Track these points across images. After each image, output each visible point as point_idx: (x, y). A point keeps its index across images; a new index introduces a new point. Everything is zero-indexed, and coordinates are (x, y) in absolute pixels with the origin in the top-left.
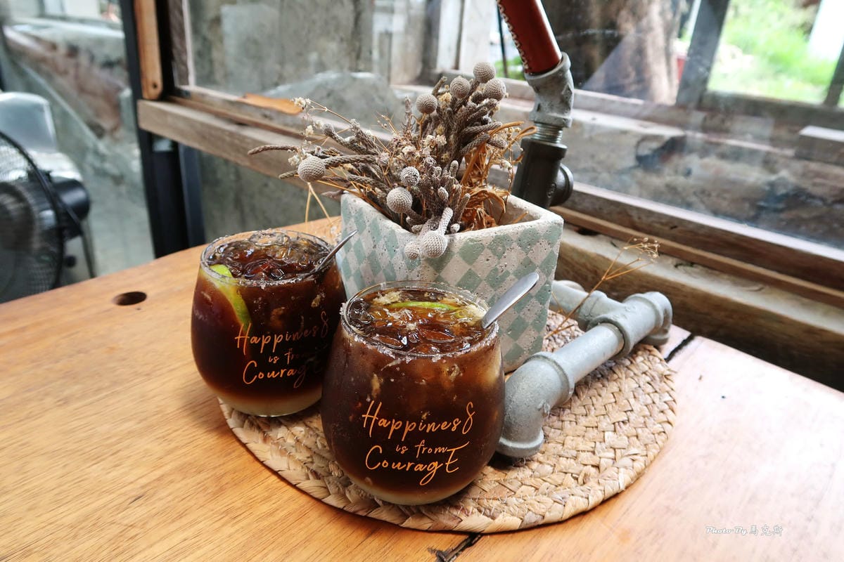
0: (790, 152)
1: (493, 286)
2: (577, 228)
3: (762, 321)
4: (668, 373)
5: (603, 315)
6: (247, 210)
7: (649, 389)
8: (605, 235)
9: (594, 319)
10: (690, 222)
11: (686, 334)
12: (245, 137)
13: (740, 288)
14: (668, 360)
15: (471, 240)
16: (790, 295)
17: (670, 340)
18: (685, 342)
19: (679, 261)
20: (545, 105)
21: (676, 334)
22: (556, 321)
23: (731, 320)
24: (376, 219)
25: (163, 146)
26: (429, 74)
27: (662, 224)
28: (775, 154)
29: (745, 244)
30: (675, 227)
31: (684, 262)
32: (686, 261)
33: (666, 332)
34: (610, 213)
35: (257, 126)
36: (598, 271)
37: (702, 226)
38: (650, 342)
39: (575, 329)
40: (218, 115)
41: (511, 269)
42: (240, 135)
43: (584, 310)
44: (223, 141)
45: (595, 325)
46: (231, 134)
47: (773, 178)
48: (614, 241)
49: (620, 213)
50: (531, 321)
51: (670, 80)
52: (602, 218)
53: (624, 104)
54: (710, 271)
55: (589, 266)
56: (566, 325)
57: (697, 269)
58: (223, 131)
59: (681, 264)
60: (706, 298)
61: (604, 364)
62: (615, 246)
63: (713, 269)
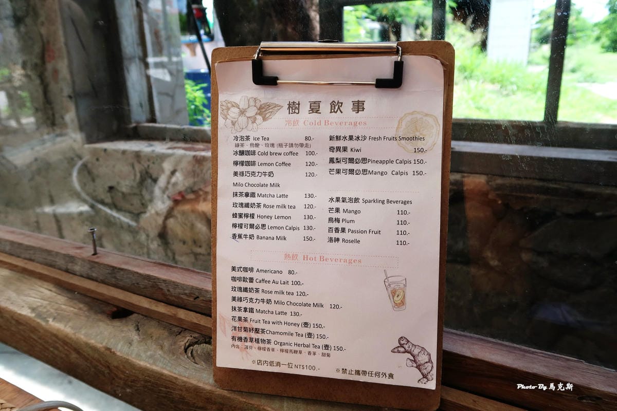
26: (124, 128)
30: (198, 297)
34: (145, 287)
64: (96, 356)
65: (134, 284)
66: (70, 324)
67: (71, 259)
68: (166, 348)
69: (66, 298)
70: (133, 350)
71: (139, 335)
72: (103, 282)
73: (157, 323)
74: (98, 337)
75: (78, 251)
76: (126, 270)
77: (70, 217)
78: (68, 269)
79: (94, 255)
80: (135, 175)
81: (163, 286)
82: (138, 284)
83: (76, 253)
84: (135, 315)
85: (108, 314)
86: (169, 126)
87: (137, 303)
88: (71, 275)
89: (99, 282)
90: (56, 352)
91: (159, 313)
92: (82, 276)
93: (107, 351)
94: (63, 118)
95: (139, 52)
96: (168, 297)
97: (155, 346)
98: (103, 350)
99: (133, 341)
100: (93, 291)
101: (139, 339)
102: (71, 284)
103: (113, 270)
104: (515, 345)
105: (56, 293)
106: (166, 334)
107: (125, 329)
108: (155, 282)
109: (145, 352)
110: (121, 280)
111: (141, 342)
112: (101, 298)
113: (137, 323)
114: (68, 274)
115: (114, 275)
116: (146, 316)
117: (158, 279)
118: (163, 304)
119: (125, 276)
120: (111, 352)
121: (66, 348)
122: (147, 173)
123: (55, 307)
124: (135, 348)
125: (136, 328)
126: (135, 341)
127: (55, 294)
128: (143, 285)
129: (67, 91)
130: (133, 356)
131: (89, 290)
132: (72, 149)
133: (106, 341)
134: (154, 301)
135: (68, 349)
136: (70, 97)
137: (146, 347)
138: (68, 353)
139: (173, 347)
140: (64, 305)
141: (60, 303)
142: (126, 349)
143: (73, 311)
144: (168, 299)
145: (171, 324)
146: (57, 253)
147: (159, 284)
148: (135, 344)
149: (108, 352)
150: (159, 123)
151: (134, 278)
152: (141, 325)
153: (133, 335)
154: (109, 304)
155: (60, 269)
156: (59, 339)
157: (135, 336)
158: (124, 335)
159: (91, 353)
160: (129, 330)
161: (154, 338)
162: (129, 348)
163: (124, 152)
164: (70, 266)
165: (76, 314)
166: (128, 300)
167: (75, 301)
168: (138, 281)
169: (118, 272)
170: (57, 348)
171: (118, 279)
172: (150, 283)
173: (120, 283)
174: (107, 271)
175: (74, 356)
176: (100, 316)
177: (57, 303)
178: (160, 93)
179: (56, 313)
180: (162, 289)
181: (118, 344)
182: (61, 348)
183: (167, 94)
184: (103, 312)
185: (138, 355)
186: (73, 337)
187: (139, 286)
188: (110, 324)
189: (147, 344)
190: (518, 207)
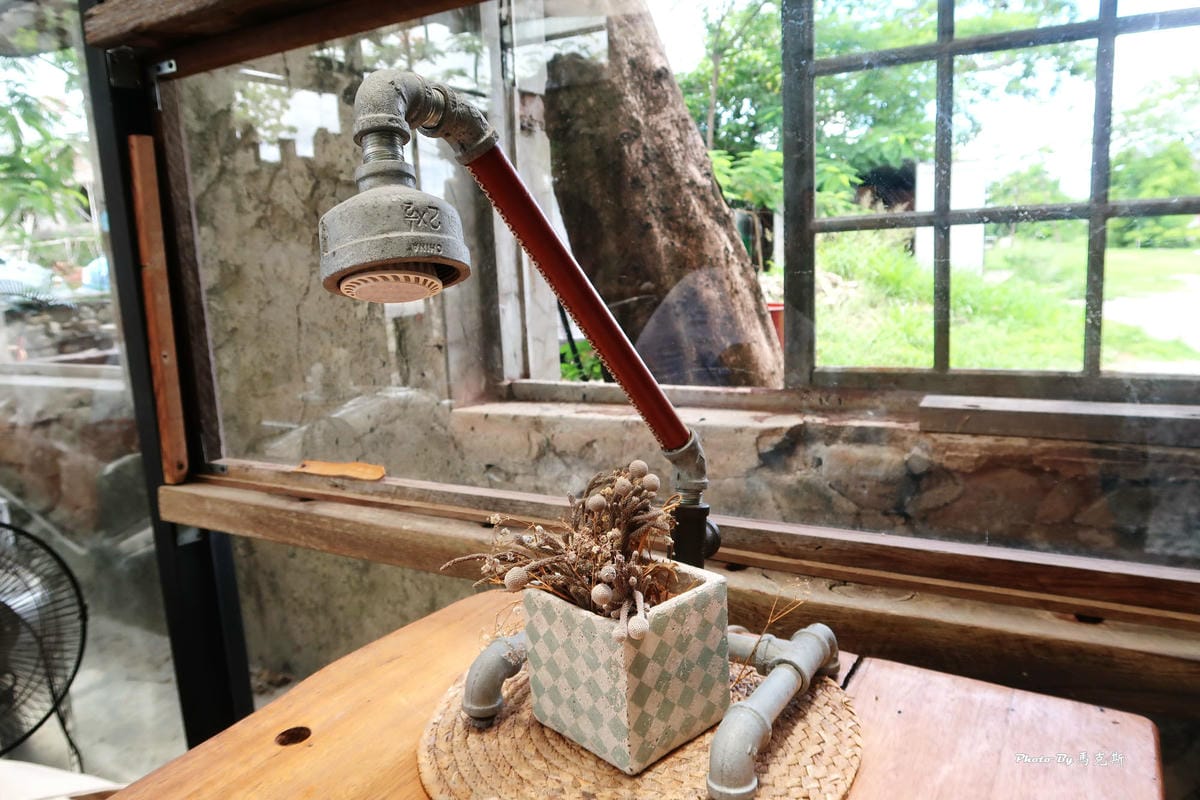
0: (915, 426)
1: (680, 651)
2: (725, 565)
3: (920, 629)
4: (846, 699)
5: (777, 657)
6: (266, 593)
7: (834, 719)
8: (755, 567)
9: (770, 662)
10: (832, 540)
11: (854, 658)
12: (319, 517)
13: (894, 599)
14: (844, 687)
15: (659, 615)
16: (939, 598)
17: (841, 667)
18: (855, 667)
19: (833, 582)
20: (684, 475)
21: (846, 659)
22: (735, 670)
23: (893, 634)
24: (568, 610)
25: (189, 537)
26: (496, 387)
27: (806, 546)
28: (902, 430)
29: (887, 554)
30: (820, 547)
31: (837, 582)
32: (838, 580)
33: (836, 660)
34: (753, 543)
35: (328, 499)
36: (758, 608)
37: (844, 542)
38: (824, 673)
39: (756, 676)
40: (271, 492)
41: (693, 633)
42: (312, 515)
43: (758, 655)
44: (289, 524)
45: (772, 668)
46: (299, 515)
47: (906, 457)
48: (765, 572)
49: (763, 541)
50: (716, 676)
51: (771, 344)
52: (747, 549)
53: (730, 394)
54: (863, 587)
55: (746, 603)
56: (745, 672)
57: (852, 587)
58: (289, 512)
59: (834, 585)
60: (865, 616)
61: (789, 704)
62: (767, 577)
63: (866, 584)
80: (530, 447)
99: (771, 585)
101: (777, 584)
107: (754, 578)
122: (548, 444)
125: (764, 576)
150: (537, 379)
163: (515, 418)
168: (745, 538)
178: (534, 339)
183: (539, 340)
190: (1071, 474)
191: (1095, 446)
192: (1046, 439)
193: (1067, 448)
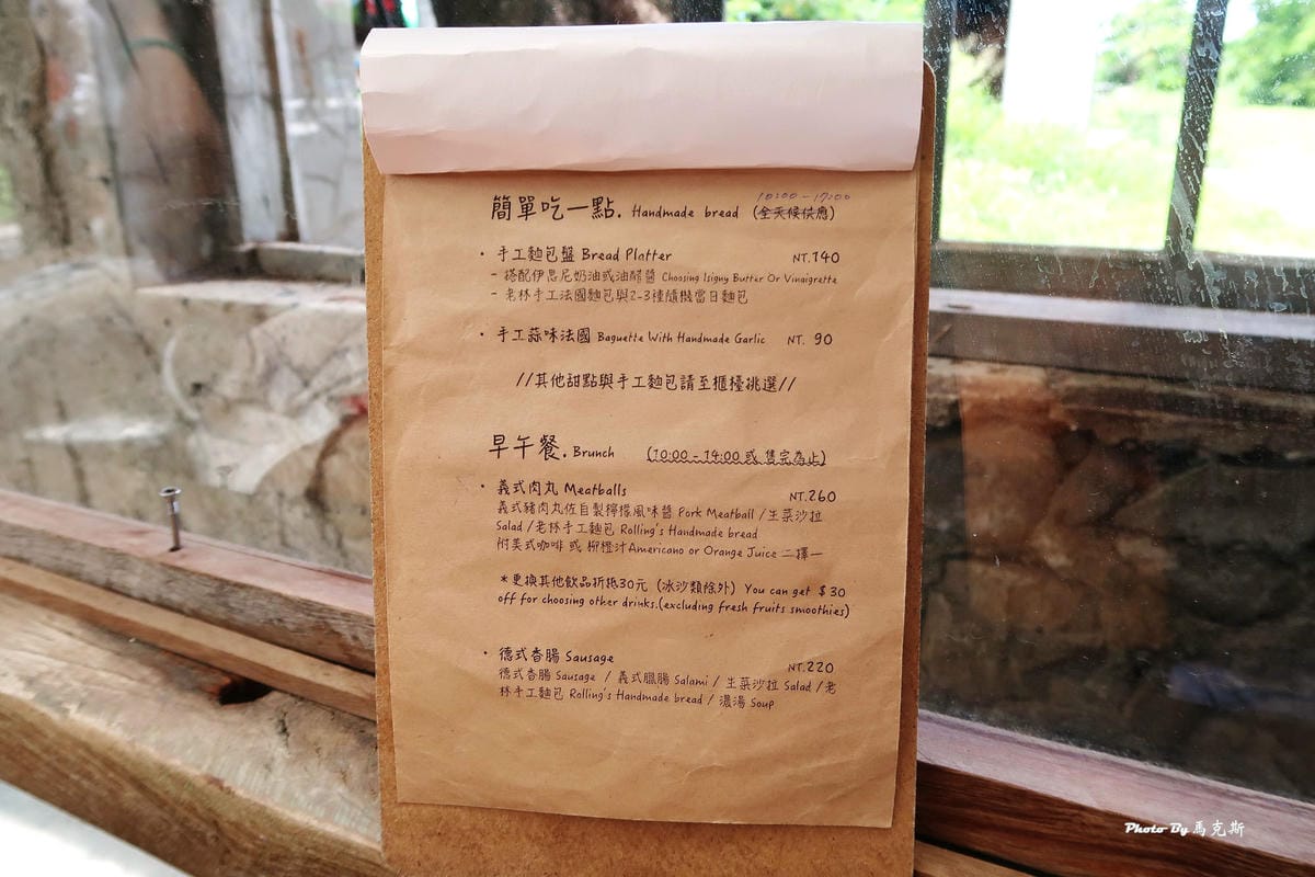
26: (227, 254)
64: (185, 796)
65: (271, 620)
66: (120, 718)
67: (120, 558)
68: (355, 779)
69: (109, 654)
70: (276, 782)
71: (287, 745)
72: (196, 615)
73: (330, 716)
74: (189, 751)
75: (136, 541)
76: (251, 587)
77: (103, 451)
78: (112, 584)
79: (173, 550)
80: (253, 359)
81: (342, 627)
82: (280, 620)
83: (131, 545)
84: (274, 696)
85: (212, 693)
86: (329, 249)
87: (280, 668)
88: (119, 598)
89: (188, 616)
90: (85, 783)
91: (334, 691)
92: (145, 600)
93: (211, 787)
94: (88, 228)
95: (261, 81)
96: (354, 653)
97: (326, 774)
98: (201, 783)
99: (273, 759)
100: (172, 638)
101: (288, 757)
102: (118, 620)
103: (222, 587)
104: (1193, 778)
105: (81, 639)
106: (353, 741)
107: (254, 730)
108: (321, 617)
109: (305, 789)
110: (242, 611)
111: (294, 762)
112: (191, 652)
113: (281, 716)
114: (111, 594)
115: (222, 599)
116: (302, 699)
117: (331, 610)
118: (341, 669)
119: (250, 603)
120: (221, 788)
121: (111, 775)
122: (281, 354)
123: (83, 676)
124: (280, 777)
125: (280, 728)
126: (279, 760)
127: (80, 643)
128: (294, 624)
129: (97, 167)
130: (278, 798)
131: (162, 634)
132: (108, 297)
133: (209, 761)
134: (323, 663)
135: (118, 778)
136: (105, 181)
137: (307, 777)
138: (114, 787)
139: (371, 775)
140: (105, 670)
141: (95, 666)
142: (257, 781)
143: (124, 685)
144: (355, 657)
145: (364, 719)
146: (86, 546)
147: (333, 621)
148: (279, 768)
149: (214, 789)
150: (306, 243)
151: (271, 607)
152: (290, 721)
153: (273, 747)
154: (210, 667)
155: (92, 583)
156: (95, 755)
157: (277, 748)
158: (251, 745)
159: (172, 788)
160: (263, 732)
161: (324, 753)
162: (266, 778)
163: (228, 307)
164: (117, 577)
165: (133, 693)
166: (258, 658)
167: (131, 661)
168: (282, 615)
169: (233, 591)
170: (88, 776)
171: (232, 608)
172: (310, 618)
173: (236, 616)
174: (207, 590)
175: (130, 794)
176: (190, 699)
177: (86, 666)
178: (308, 176)
179: (86, 690)
180: (339, 634)
181: (238, 768)
182: (98, 776)
183: (324, 179)
184: (199, 689)
185: (288, 797)
186: (128, 749)
187: (286, 628)
188: (216, 717)
189: (309, 768)
190: (1115, 440)
191: (1166, 388)
192: (1079, 370)
193: (1112, 390)
